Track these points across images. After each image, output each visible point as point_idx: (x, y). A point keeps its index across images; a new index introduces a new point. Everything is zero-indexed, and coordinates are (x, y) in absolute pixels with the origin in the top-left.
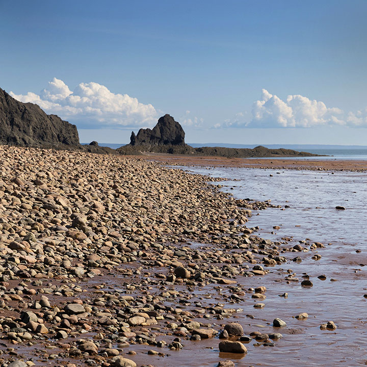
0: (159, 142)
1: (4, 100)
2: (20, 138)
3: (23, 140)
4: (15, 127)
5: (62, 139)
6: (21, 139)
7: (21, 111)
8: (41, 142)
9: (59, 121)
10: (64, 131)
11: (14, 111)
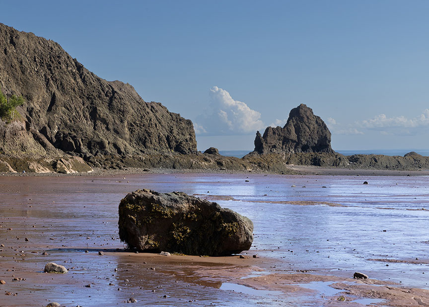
0: (296, 147)
1: (78, 76)
2: (109, 143)
3: (115, 146)
4: (99, 123)
5: (174, 144)
6: (111, 145)
7: (107, 95)
8: (142, 149)
9: (165, 113)
10: (175, 131)
11: (95, 94)
